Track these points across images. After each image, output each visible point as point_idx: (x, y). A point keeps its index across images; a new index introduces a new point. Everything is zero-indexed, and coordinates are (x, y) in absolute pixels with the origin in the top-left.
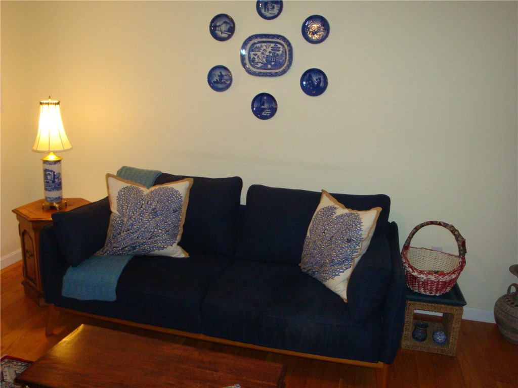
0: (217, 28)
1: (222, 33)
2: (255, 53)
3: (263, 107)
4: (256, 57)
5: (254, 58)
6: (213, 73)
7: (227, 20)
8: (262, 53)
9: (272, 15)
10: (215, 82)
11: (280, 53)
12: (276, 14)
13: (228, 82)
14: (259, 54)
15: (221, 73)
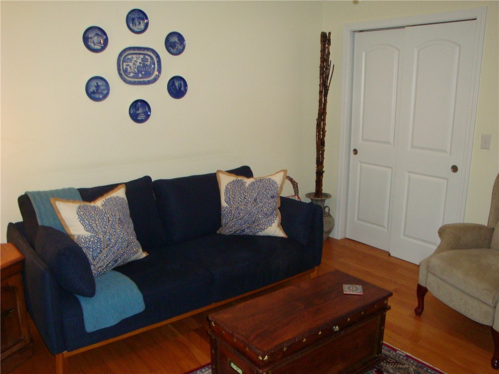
0: (89, 40)
1: (94, 45)
2: (127, 64)
3: (138, 112)
4: (128, 68)
5: (126, 68)
6: (89, 84)
7: (100, 33)
8: (134, 64)
9: (139, 30)
10: (92, 93)
11: (148, 63)
12: (143, 29)
13: (105, 92)
14: (131, 64)
15: (97, 83)
